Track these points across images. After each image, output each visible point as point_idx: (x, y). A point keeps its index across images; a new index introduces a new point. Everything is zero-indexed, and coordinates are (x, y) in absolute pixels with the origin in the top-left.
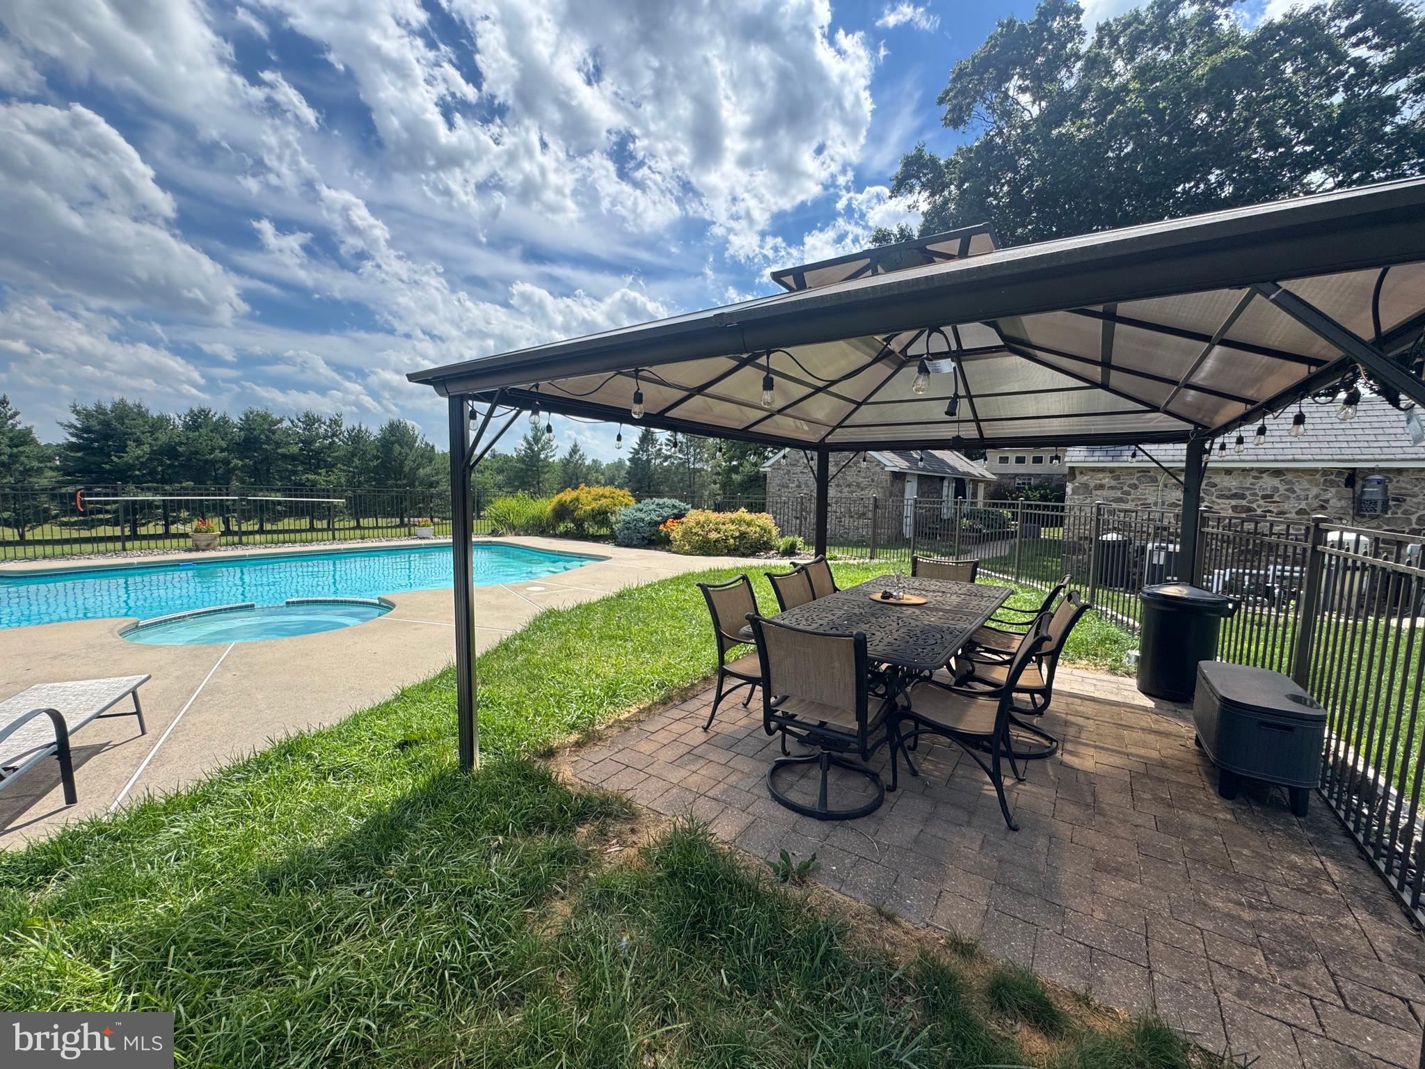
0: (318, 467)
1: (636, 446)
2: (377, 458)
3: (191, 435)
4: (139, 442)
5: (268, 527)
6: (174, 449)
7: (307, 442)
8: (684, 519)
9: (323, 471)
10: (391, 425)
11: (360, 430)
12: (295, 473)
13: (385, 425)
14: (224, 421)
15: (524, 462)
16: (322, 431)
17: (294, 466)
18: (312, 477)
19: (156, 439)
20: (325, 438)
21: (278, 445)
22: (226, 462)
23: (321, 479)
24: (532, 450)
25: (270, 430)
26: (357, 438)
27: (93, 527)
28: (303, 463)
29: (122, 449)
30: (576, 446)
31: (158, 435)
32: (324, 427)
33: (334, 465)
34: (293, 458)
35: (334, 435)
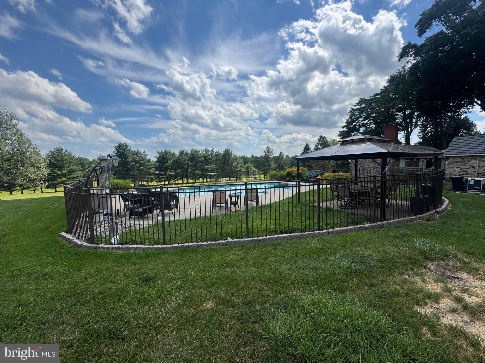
0: (208, 164)
1: (303, 151)
2: (222, 160)
3: (181, 157)
4: (170, 160)
5: (197, 181)
6: (177, 161)
7: (205, 157)
8: (323, 175)
9: (209, 165)
10: (226, 150)
11: (218, 152)
12: (203, 166)
13: (224, 150)
14: (187, 153)
15: (264, 159)
16: (209, 153)
17: (203, 164)
18: (207, 167)
19: (173, 159)
20: (210, 155)
21: (199, 158)
22: (188, 164)
23: (209, 167)
24: (267, 155)
25: (197, 154)
26: (217, 155)
27: (162, 182)
28: (205, 163)
29: (167, 162)
30: (281, 152)
31: (174, 158)
32: (210, 152)
33: (212, 163)
34: (202, 162)
35: (212, 154)
